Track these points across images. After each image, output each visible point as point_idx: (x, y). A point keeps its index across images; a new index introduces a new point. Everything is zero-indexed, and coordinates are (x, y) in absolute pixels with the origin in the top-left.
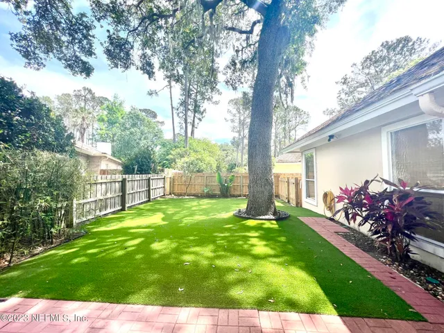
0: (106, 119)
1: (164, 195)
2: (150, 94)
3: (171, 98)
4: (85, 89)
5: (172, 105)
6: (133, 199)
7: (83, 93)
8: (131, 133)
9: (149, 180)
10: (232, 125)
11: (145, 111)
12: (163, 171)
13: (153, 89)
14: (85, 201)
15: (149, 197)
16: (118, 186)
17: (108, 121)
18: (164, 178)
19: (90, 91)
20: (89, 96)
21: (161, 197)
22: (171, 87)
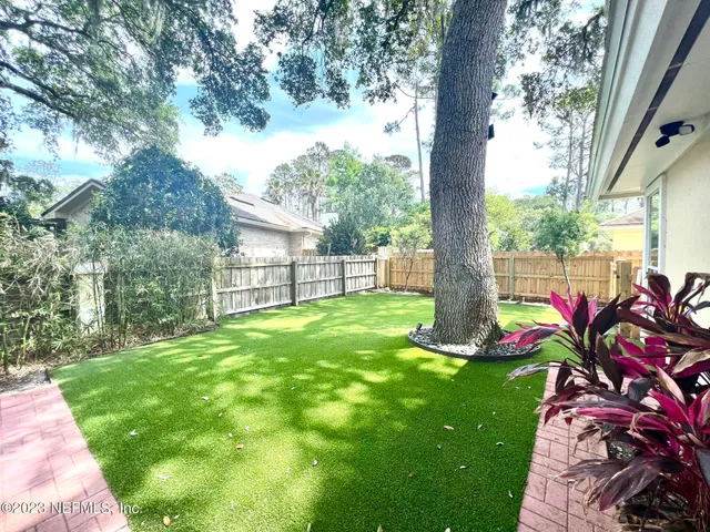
0: (336, 180)
1: (376, 288)
2: (388, 129)
3: (417, 128)
4: (318, 144)
5: (418, 140)
6: (314, 290)
7: (316, 151)
8: (367, 196)
9: (342, 263)
10: (552, 153)
11: (393, 158)
12: (375, 250)
13: (392, 121)
14: (236, 289)
15: (344, 289)
16: (285, 271)
17: (338, 183)
18: (375, 262)
19: (323, 146)
20: (323, 153)
21: (368, 290)
22: (416, 112)
